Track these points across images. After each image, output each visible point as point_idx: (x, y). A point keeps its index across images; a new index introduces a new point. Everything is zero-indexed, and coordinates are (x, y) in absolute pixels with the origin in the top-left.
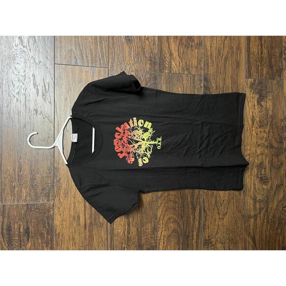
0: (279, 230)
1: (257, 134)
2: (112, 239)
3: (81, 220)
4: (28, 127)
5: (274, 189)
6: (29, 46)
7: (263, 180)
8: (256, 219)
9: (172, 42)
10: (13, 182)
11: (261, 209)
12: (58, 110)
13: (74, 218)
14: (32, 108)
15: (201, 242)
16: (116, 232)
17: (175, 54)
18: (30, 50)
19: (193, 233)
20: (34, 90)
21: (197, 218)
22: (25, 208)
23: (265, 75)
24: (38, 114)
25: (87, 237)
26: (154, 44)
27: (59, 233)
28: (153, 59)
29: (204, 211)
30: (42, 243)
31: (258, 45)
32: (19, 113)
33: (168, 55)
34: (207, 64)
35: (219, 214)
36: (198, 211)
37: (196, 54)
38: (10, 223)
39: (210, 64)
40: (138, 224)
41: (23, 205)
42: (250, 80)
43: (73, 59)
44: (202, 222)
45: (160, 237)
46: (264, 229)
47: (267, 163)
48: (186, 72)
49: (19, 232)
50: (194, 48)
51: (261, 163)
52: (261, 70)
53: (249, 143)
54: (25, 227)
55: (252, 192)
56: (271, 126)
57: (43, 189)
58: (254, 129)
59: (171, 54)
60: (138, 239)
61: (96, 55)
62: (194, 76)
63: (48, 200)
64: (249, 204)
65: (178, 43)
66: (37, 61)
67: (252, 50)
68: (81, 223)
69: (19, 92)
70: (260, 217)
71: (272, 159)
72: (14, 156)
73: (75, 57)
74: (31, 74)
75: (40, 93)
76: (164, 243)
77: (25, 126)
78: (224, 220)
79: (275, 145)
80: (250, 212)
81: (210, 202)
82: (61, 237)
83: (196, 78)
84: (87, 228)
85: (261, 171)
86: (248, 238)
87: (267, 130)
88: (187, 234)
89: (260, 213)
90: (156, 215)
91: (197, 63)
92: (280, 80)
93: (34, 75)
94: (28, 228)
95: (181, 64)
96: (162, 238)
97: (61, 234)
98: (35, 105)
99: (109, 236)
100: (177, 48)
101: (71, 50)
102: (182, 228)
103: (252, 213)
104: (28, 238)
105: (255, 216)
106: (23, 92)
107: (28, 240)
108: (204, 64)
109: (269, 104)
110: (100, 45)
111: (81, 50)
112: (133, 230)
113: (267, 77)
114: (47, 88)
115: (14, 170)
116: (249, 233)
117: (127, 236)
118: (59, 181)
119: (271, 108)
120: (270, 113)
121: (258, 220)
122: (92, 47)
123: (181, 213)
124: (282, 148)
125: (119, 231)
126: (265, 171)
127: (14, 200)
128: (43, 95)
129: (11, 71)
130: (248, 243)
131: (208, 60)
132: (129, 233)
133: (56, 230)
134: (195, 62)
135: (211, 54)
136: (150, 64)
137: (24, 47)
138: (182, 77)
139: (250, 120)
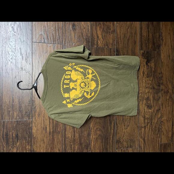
0: (159, 135)
1: (146, 81)
2: (65, 140)
3: (47, 129)
4: (17, 78)
5: (155, 112)
6: (18, 32)
7: (149, 107)
8: (145, 129)
9: (98, 30)
10: (9, 108)
11: (148, 123)
12: (34, 68)
13: (43, 128)
14: (19, 67)
15: (115, 141)
16: (67, 136)
17: (100, 37)
18: (18, 34)
19: (110, 137)
20: (21, 57)
21: (113, 128)
22: (16, 123)
23: (150, 48)
24: (23, 70)
25: (51, 139)
26: (88, 31)
27: (35, 137)
28: (88, 39)
29: (116, 124)
30: (25, 143)
31: (147, 32)
32: (12, 70)
33: (96, 37)
34: (118, 42)
35: (125, 126)
36: (113, 124)
37: (112, 37)
38: (7, 132)
39: (119, 42)
40: (79, 132)
41: (15, 121)
42: (142, 51)
43: (43, 39)
44: (115, 130)
45: (92, 139)
46: (150, 134)
47: (151, 98)
48: (106, 47)
49: (13, 137)
50: (110, 33)
51: (148, 98)
52: (148, 45)
53: (141, 87)
54: (16, 134)
55: (143, 114)
56: (154, 77)
57: (26, 113)
58: (144, 78)
59: (98, 37)
60: (80, 140)
61: (55, 37)
62: (111, 49)
63: (29, 119)
64: (141, 120)
65: (101, 31)
66: (22, 41)
67: (143, 34)
68: (48, 131)
69: (12, 58)
70: (148, 128)
71: (154, 95)
72: (9, 94)
73: (44, 38)
74: (19, 48)
75: (24, 58)
76: (94, 142)
77: (16, 77)
78: (128, 129)
79: (156, 87)
80: (142, 124)
81: (119, 119)
82: (36, 139)
83: (112, 50)
84: (51, 134)
85: (148, 102)
86: (141, 139)
87: (151, 79)
88: (107, 137)
89: (148, 125)
90: (90, 127)
91: (112, 42)
92: (159, 51)
93: (20, 49)
94: (18, 134)
95: (103, 42)
96: (93, 139)
97: (36, 138)
98: (21, 65)
99: (63, 139)
100: (101, 33)
101: (41, 34)
102: (104, 134)
103: (143, 125)
104: (18, 140)
105: (145, 127)
106: (14, 58)
107: (18, 141)
108: (116, 43)
109: (152, 65)
110: (58, 32)
111: (47, 34)
112: (77, 135)
113: (152, 49)
114: (28, 55)
115: (10, 102)
116: (142, 136)
117: (73, 138)
118: (35, 108)
119: (154, 67)
120: (153, 69)
121: (147, 129)
122: (53, 33)
123: (103, 125)
124: (160, 89)
125: (69, 135)
126: (150, 102)
127: (10, 119)
128: (26, 60)
129: (7, 46)
130: (141, 142)
131: (118, 40)
132: (74, 137)
133: (33, 135)
134: (111, 41)
135: (120, 37)
136: (86, 42)
137: (15, 32)
138: (104, 50)
139: (142, 73)
